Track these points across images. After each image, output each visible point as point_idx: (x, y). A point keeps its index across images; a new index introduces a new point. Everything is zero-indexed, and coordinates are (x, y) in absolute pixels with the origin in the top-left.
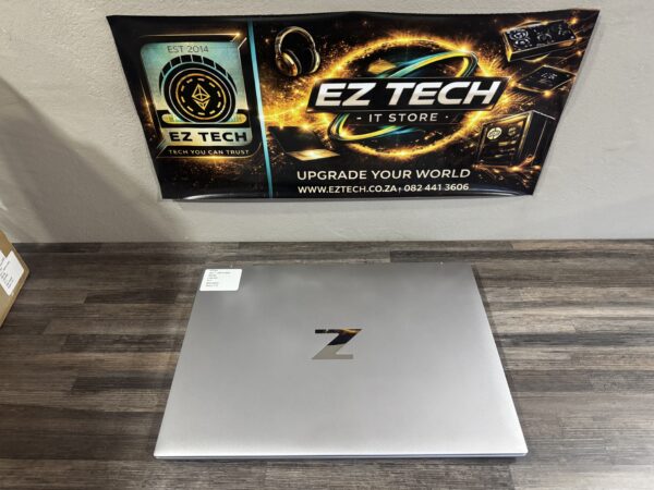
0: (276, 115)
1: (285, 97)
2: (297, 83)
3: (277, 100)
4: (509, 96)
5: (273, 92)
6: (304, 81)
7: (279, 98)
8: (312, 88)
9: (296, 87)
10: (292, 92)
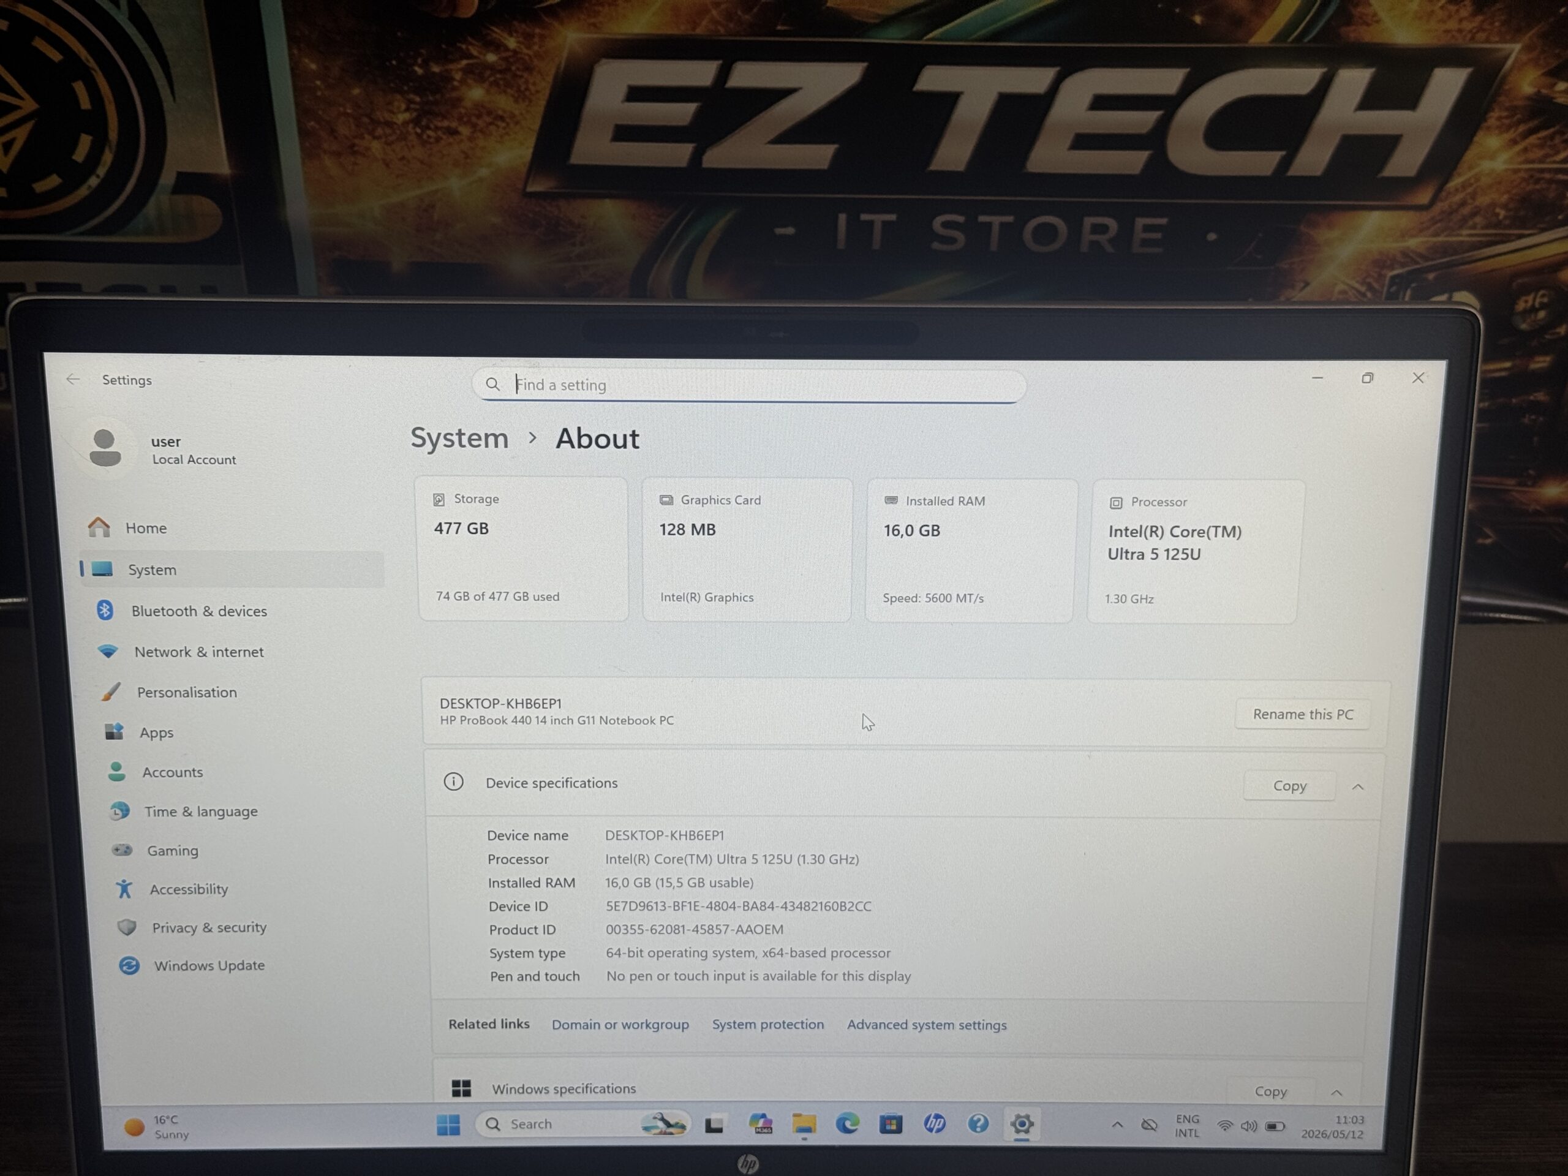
1: (416, 122)
2: (474, 52)
3: (379, 131)
4: (1514, 142)
5: (356, 91)
6: (512, 43)
7: (389, 124)
8: (550, 79)
9: (468, 71)
10: (454, 94)
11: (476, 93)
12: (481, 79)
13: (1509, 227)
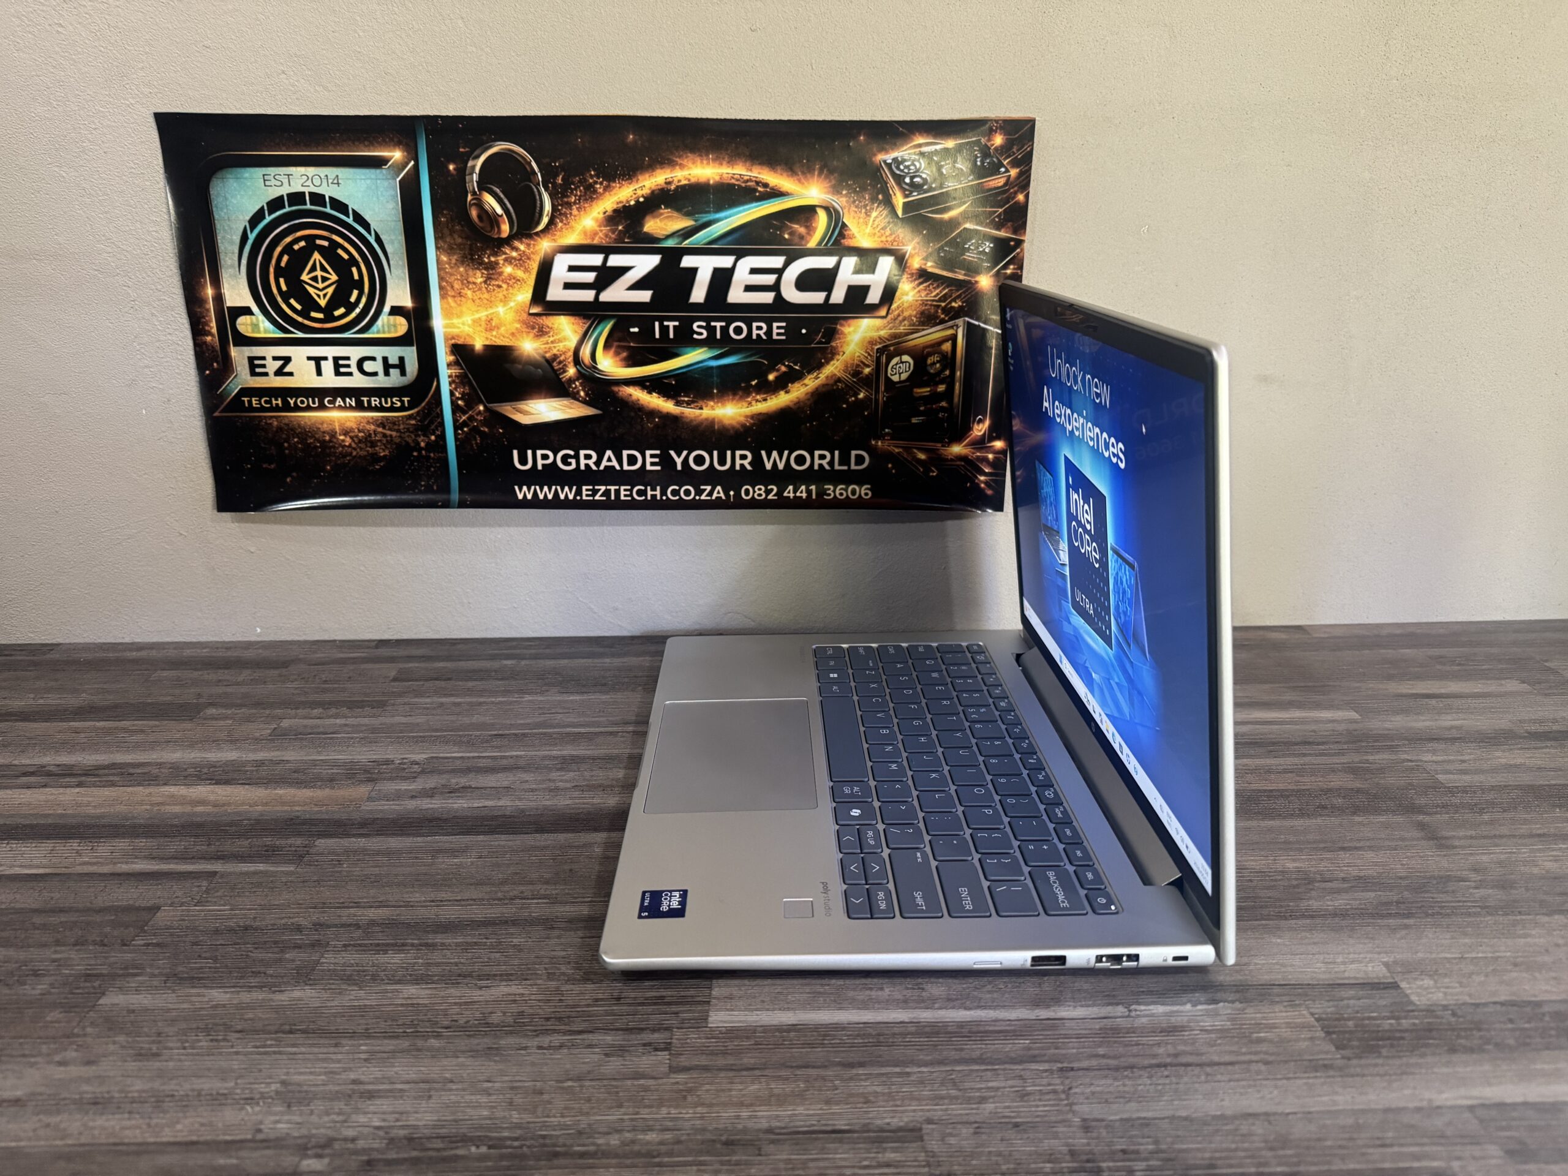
0: (468, 319)
1: (485, 282)
2: (508, 251)
3: (471, 286)
4: (914, 288)
5: (462, 269)
6: (522, 247)
7: (474, 283)
8: (537, 263)
9: (506, 260)
10: (500, 270)
11: (508, 270)
12: (511, 263)
13: (919, 325)
